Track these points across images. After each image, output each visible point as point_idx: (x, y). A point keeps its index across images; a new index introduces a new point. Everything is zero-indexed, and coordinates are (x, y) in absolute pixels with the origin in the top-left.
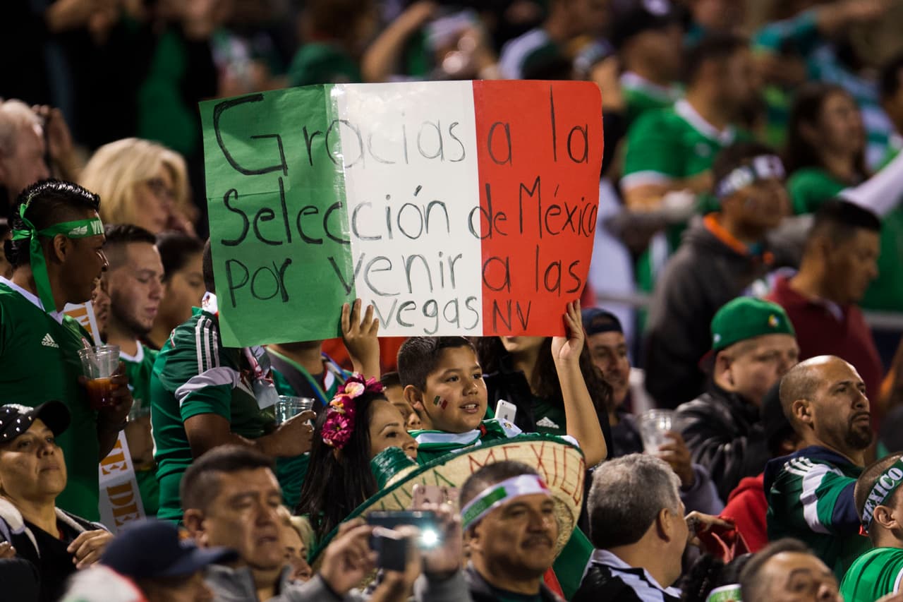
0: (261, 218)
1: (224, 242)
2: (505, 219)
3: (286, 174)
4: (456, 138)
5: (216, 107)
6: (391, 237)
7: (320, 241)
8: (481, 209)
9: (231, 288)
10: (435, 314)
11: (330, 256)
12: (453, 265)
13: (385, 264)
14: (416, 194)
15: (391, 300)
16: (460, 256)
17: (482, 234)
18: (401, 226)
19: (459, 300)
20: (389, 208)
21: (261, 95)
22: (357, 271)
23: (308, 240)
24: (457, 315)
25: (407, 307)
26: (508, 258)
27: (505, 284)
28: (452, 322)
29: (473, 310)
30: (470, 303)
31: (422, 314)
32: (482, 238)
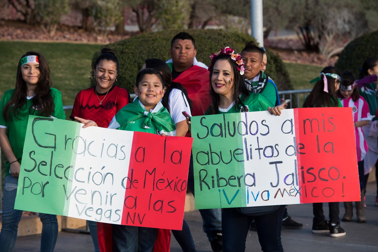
0: (42, 164)
1: (25, 170)
2: (138, 183)
3: (55, 151)
4: (123, 151)
5: (35, 119)
6: (88, 183)
7: (61, 178)
8: (128, 178)
9: (24, 188)
10: (101, 214)
11: (64, 185)
12: (112, 196)
13: (84, 192)
14: (102, 169)
15: (83, 206)
16: (116, 194)
17: (126, 187)
18: (94, 180)
19: (112, 210)
20: (90, 172)
21: (53, 119)
22: (72, 192)
23: (57, 176)
24: (110, 216)
25: (90, 209)
26: (136, 197)
27: (134, 206)
28: (107, 218)
29: (118, 215)
30: (117, 212)
31: (95, 213)
32: (126, 189)
